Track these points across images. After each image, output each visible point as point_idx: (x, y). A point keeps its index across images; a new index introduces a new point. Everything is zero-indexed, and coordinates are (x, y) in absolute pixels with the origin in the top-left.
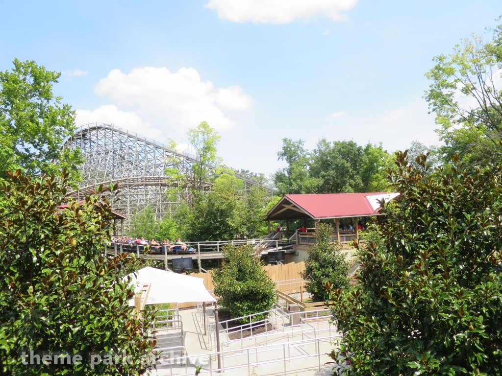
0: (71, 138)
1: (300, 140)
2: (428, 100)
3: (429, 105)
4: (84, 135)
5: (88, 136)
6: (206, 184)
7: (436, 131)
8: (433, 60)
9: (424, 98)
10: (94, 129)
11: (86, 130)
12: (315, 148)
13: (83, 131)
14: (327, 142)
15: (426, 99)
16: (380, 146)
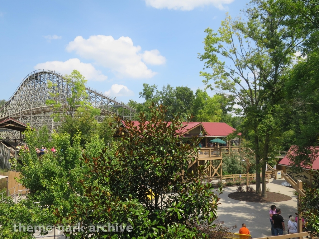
0: (28, 78)
1: (154, 85)
2: (202, 59)
3: (205, 63)
4: (36, 77)
5: (39, 77)
6: (105, 111)
7: (203, 81)
8: (205, 32)
9: (199, 58)
10: (42, 73)
11: (37, 74)
12: (161, 91)
13: (36, 74)
14: (171, 87)
15: (200, 59)
16: (205, 91)
